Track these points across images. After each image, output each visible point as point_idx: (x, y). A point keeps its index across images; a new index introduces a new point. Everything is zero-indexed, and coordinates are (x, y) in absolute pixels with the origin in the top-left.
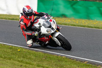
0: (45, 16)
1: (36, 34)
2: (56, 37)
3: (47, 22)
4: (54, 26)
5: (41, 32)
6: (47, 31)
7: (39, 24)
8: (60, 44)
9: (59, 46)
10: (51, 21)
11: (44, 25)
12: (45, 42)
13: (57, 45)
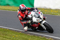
0: (35, 10)
1: (29, 22)
2: (43, 24)
3: (37, 14)
4: (42, 17)
5: (33, 21)
6: (37, 20)
7: (32, 15)
8: (45, 29)
9: (45, 30)
10: (39, 13)
11: (35, 16)
12: (35, 28)
13: (43, 30)
